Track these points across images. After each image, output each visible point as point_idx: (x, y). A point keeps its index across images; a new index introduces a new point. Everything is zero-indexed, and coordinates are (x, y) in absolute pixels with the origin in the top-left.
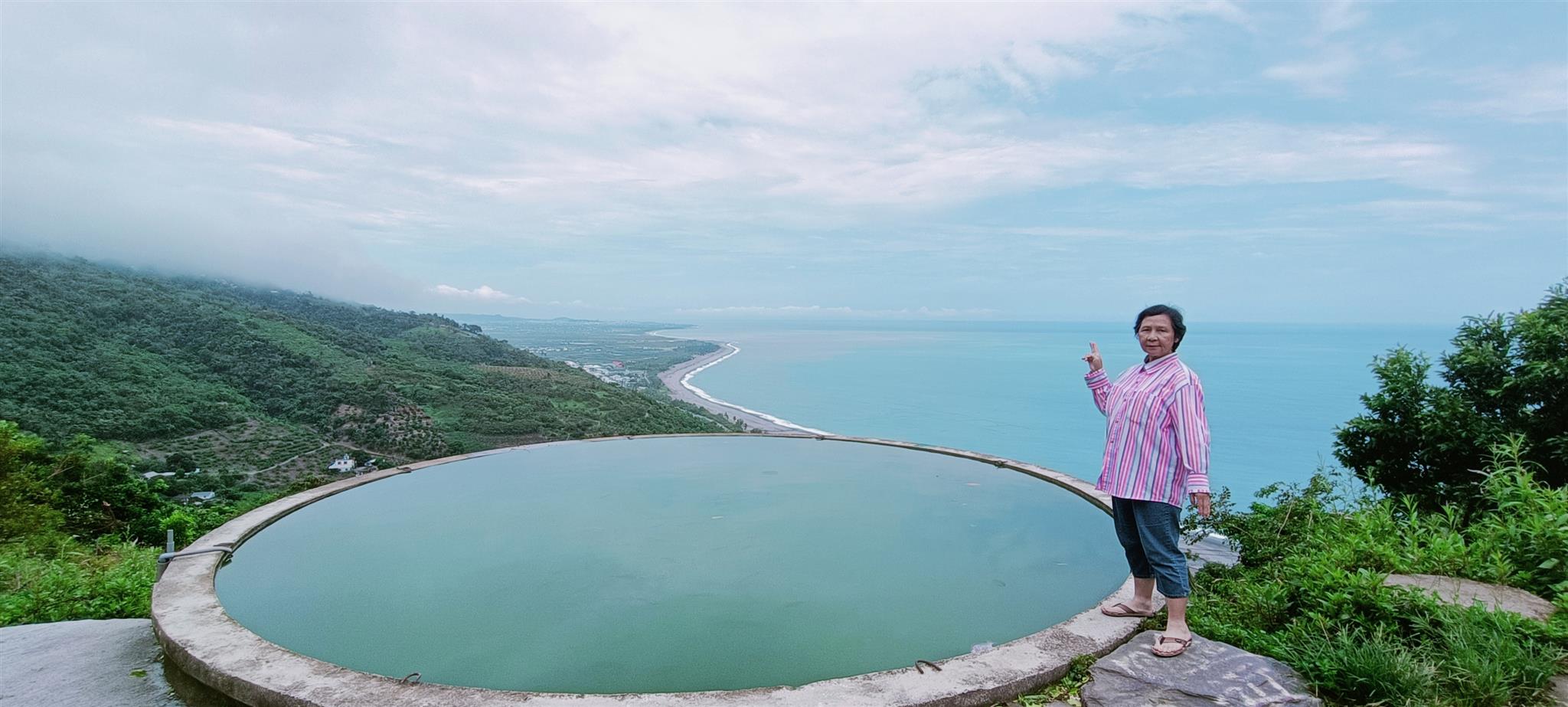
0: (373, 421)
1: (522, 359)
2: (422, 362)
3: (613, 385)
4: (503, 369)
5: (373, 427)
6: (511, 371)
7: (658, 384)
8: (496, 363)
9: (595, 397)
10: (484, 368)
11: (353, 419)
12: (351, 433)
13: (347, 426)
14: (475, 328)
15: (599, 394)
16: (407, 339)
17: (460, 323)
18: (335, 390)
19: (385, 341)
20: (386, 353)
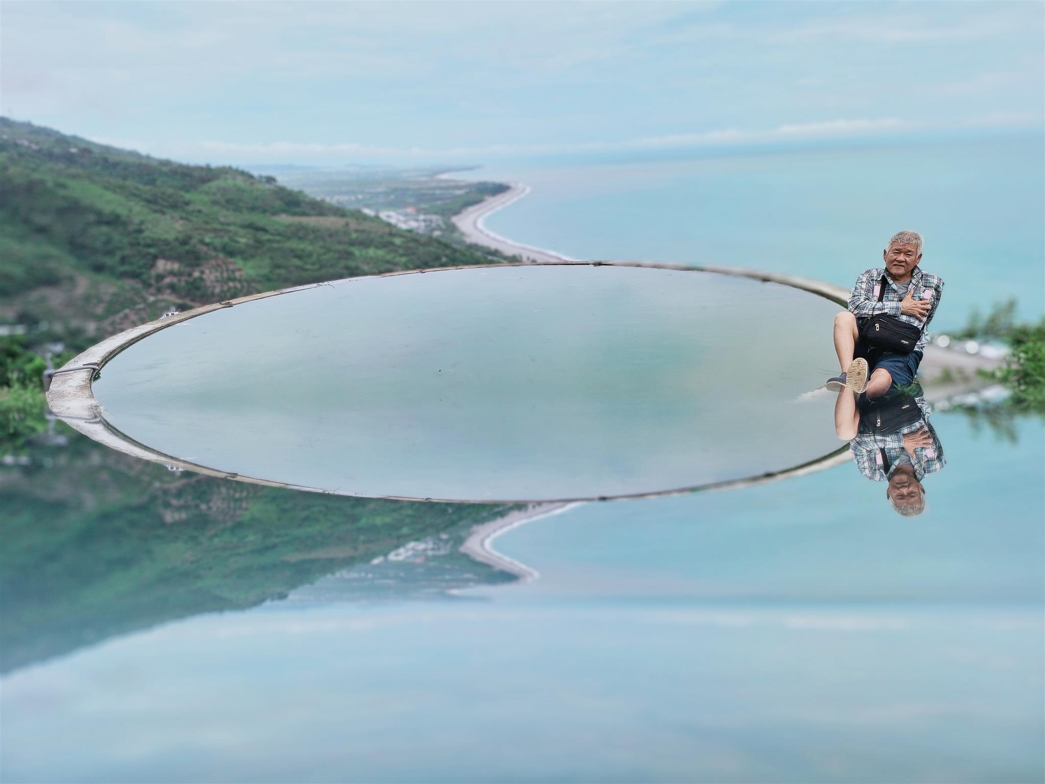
0: (190, 275)
1: (319, 208)
2: (226, 216)
3: (410, 231)
4: (304, 220)
5: (191, 280)
6: (312, 221)
7: (453, 228)
8: (295, 214)
9: (392, 244)
10: (284, 219)
11: (172, 273)
12: (173, 288)
13: (168, 280)
14: (270, 180)
15: (398, 241)
16: (207, 193)
17: (255, 173)
18: (149, 246)
19: (188, 196)
20: (190, 208)
